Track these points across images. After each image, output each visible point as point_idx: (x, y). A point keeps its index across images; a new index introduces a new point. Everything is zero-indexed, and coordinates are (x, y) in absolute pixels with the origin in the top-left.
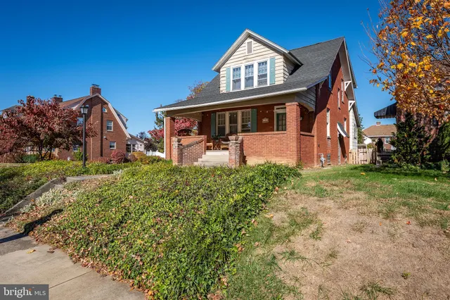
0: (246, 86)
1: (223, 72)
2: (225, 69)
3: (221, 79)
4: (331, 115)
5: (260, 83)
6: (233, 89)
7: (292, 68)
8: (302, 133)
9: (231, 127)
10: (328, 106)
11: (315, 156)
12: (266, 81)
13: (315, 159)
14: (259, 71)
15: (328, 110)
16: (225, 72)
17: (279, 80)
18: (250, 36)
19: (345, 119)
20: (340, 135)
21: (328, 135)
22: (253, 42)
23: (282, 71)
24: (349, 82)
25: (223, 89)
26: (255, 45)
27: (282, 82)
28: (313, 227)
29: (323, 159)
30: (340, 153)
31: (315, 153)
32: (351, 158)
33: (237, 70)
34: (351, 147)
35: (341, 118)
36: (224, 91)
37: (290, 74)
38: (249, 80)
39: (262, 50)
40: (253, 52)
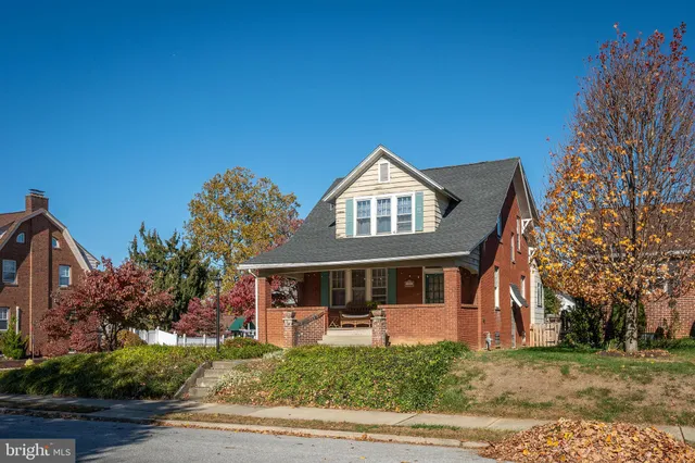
0: (378, 231)
1: (341, 205)
2: (343, 201)
3: (338, 216)
4: (501, 275)
5: (400, 227)
6: (358, 233)
7: (446, 205)
8: (463, 305)
9: (353, 292)
10: (496, 263)
11: (480, 336)
12: (410, 225)
13: (480, 339)
14: (399, 210)
15: (497, 268)
16: (344, 206)
17: (430, 226)
18: (384, 155)
19: (523, 277)
20: (514, 303)
21: (497, 304)
22: (390, 165)
23: (434, 214)
24: (528, 220)
25: (341, 231)
26: (392, 169)
27: (434, 230)
28: (481, 375)
29: (489, 339)
30: (514, 331)
31: (479, 331)
32: (532, 339)
33: (363, 203)
34: (533, 321)
35: (516, 277)
36: (344, 236)
37: (444, 216)
38: (384, 221)
39: (405, 179)
40: (389, 180)
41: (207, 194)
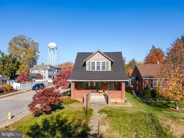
0: (97, 70)
2: (88, 62)
5: (102, 69)
12: (105, 69)
14: (102, 65)
17: (110, 69)
18: (99, 52)
25: (87, 69)
26: (101, 55)
33: (93, 63)
39: (104, 58)
40: (100, 58)
41: (13, 40)
